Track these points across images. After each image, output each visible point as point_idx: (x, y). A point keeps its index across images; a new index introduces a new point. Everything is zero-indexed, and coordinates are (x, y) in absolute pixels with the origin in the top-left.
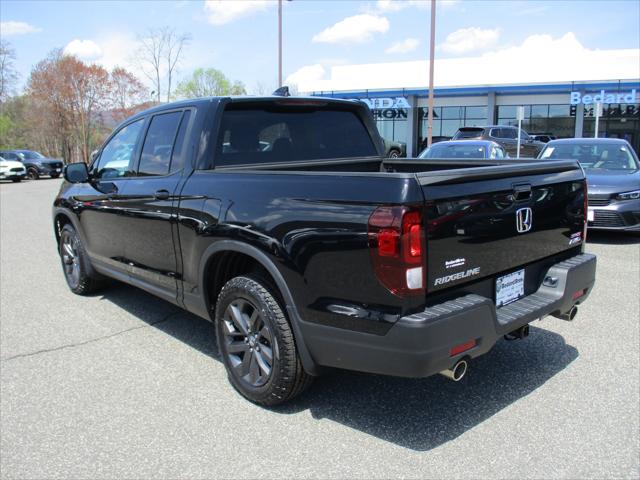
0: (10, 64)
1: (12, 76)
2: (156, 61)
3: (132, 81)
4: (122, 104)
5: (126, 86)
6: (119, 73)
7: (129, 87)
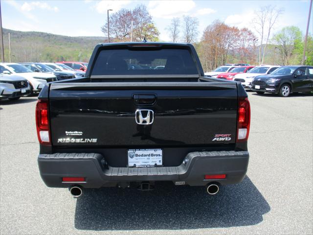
0: (196, 28)
1: (196, 33)
2: (263, 22)
3: (250, 34)
4: (243, 46)
5: (246, 37)
6: (245, 30)
7: (248, 37)
